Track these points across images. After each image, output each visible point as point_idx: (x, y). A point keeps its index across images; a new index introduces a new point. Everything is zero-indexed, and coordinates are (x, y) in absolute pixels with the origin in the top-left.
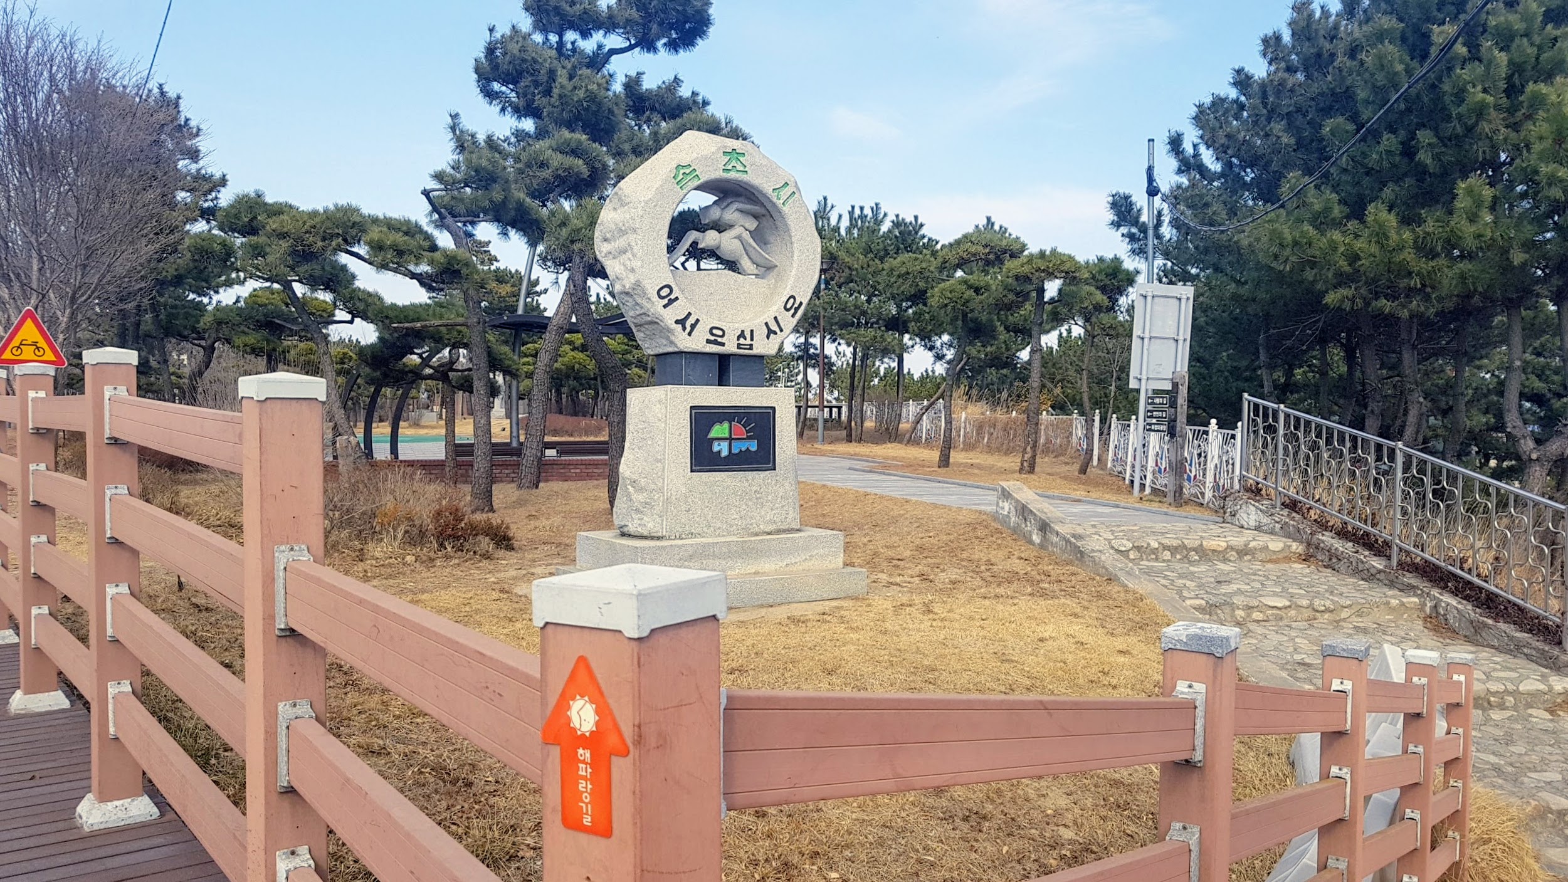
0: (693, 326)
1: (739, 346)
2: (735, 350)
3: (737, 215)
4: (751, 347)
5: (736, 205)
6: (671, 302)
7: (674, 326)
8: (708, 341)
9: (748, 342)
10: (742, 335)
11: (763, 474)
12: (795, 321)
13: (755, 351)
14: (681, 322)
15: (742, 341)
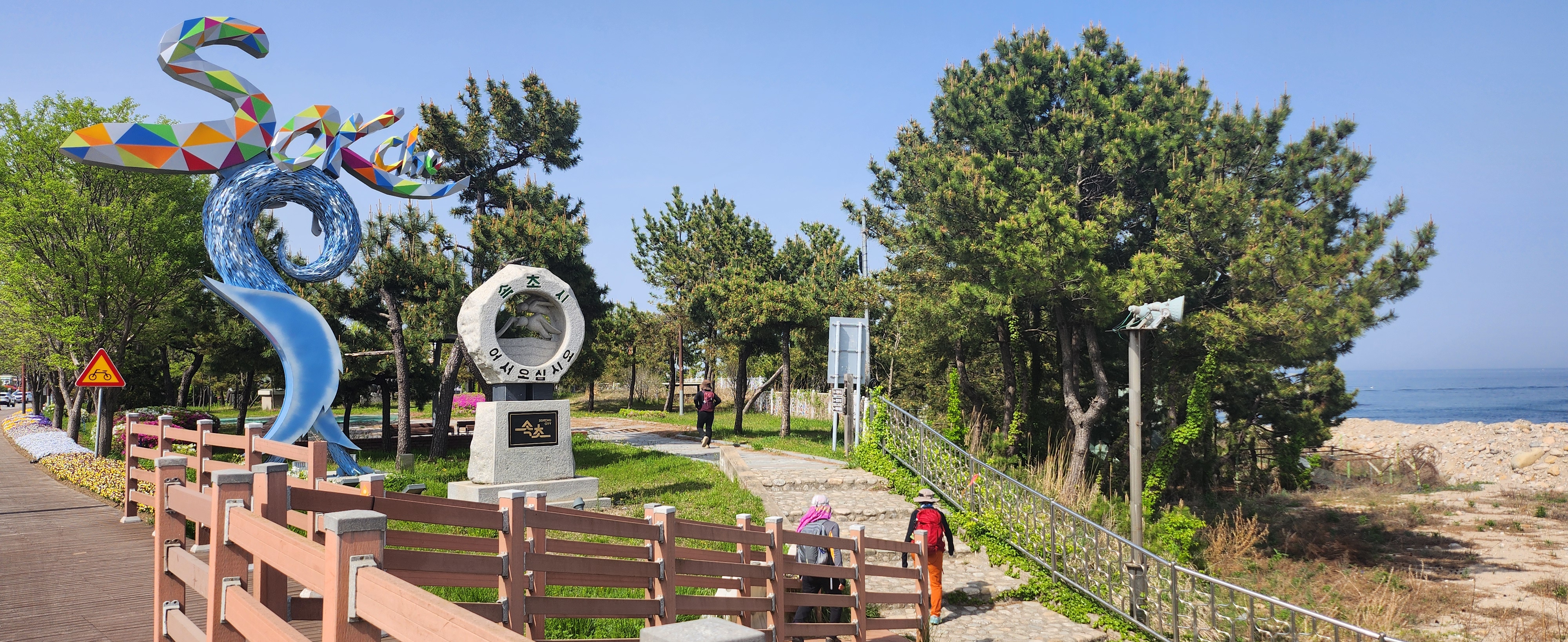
0: (510, 370)
1: (537, 379)
2: (535, 381)
3: (538, 308)
4: (544, 379)
5: (538, 303)
6: (497, 357)
7: (499, 370)
8: (519, 377)
9: (542, 376)
10: (539, 373)
11: (551, 447)
12: (569, 364)
13: (547, 381)
14: (504, 368)
15: (539, 376)
